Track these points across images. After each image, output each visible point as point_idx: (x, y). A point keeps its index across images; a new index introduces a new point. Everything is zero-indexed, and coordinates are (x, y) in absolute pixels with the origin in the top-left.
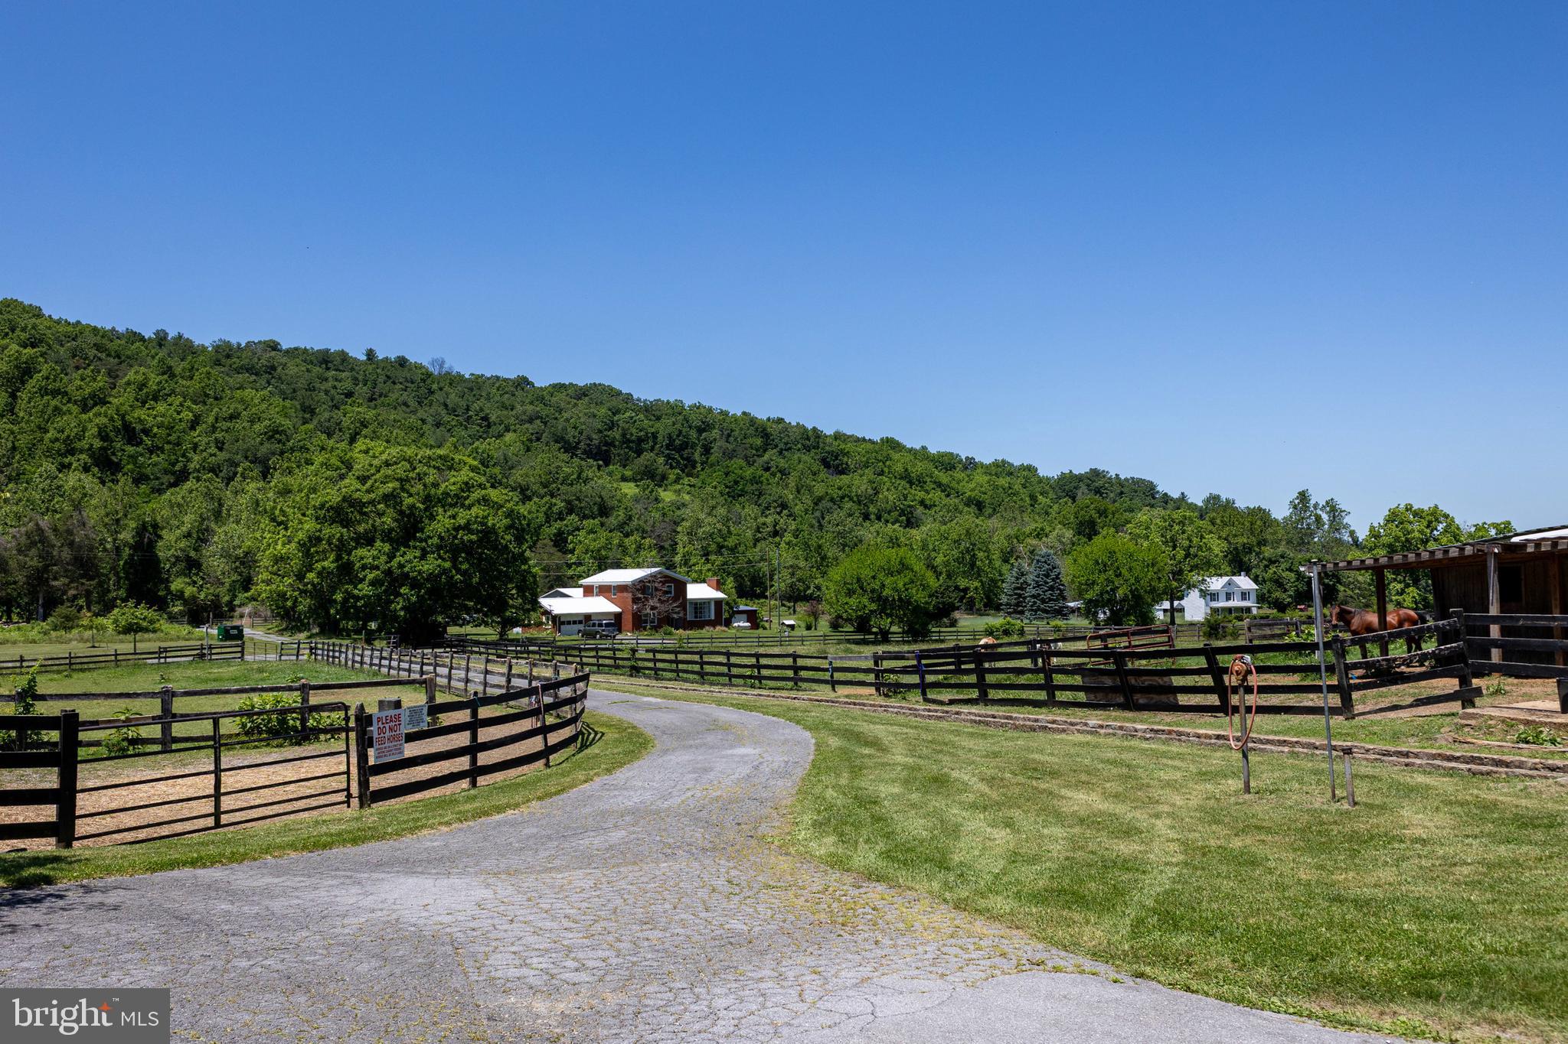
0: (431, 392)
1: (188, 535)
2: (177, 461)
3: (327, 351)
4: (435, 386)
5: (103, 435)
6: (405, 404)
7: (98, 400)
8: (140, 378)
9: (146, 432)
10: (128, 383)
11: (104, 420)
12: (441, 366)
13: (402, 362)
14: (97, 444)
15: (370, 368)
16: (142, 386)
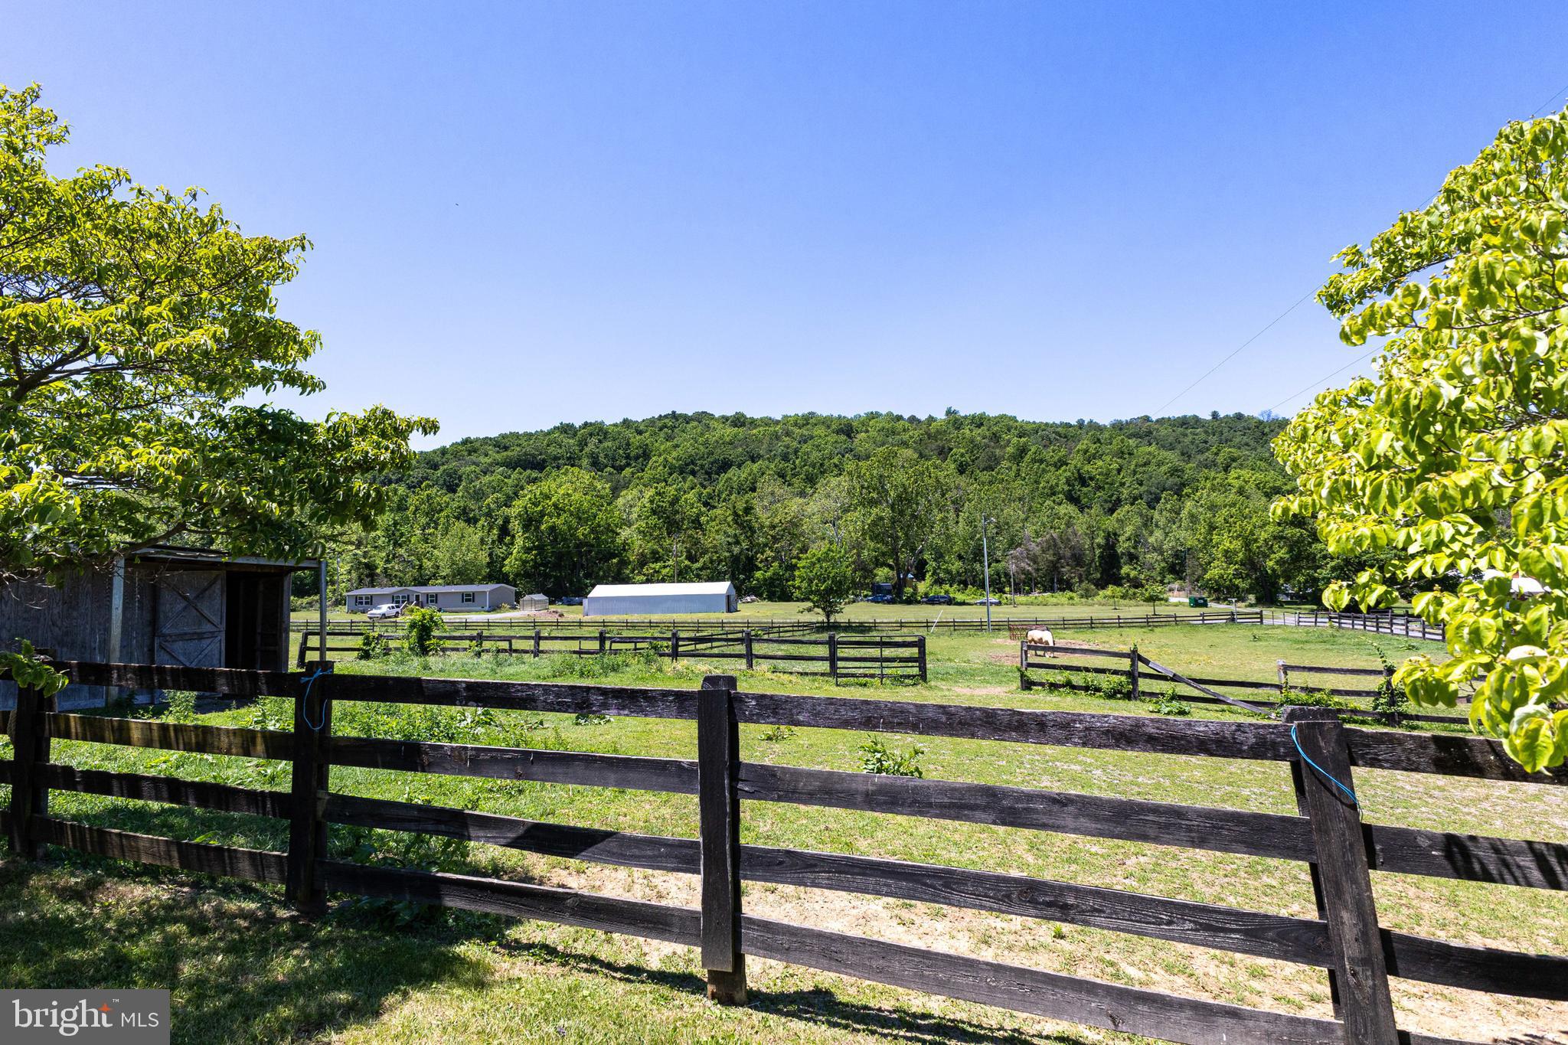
0: (1264, 434)
1: (1129, 539)
2: (1113, 495)
3: (1185, 416)
4: (1267, 430)
5: (1068, 482)
6: (1247, 444)
7: (1061, 463)
8: (1084, 447)
9: (1091, 479)
10: (1078, 451)
11: (1069, 474)
12: (1269, 416)
13: (1239, 417)
14: (1066, 488)
15: (1216, 424)
16: (1086, 451)
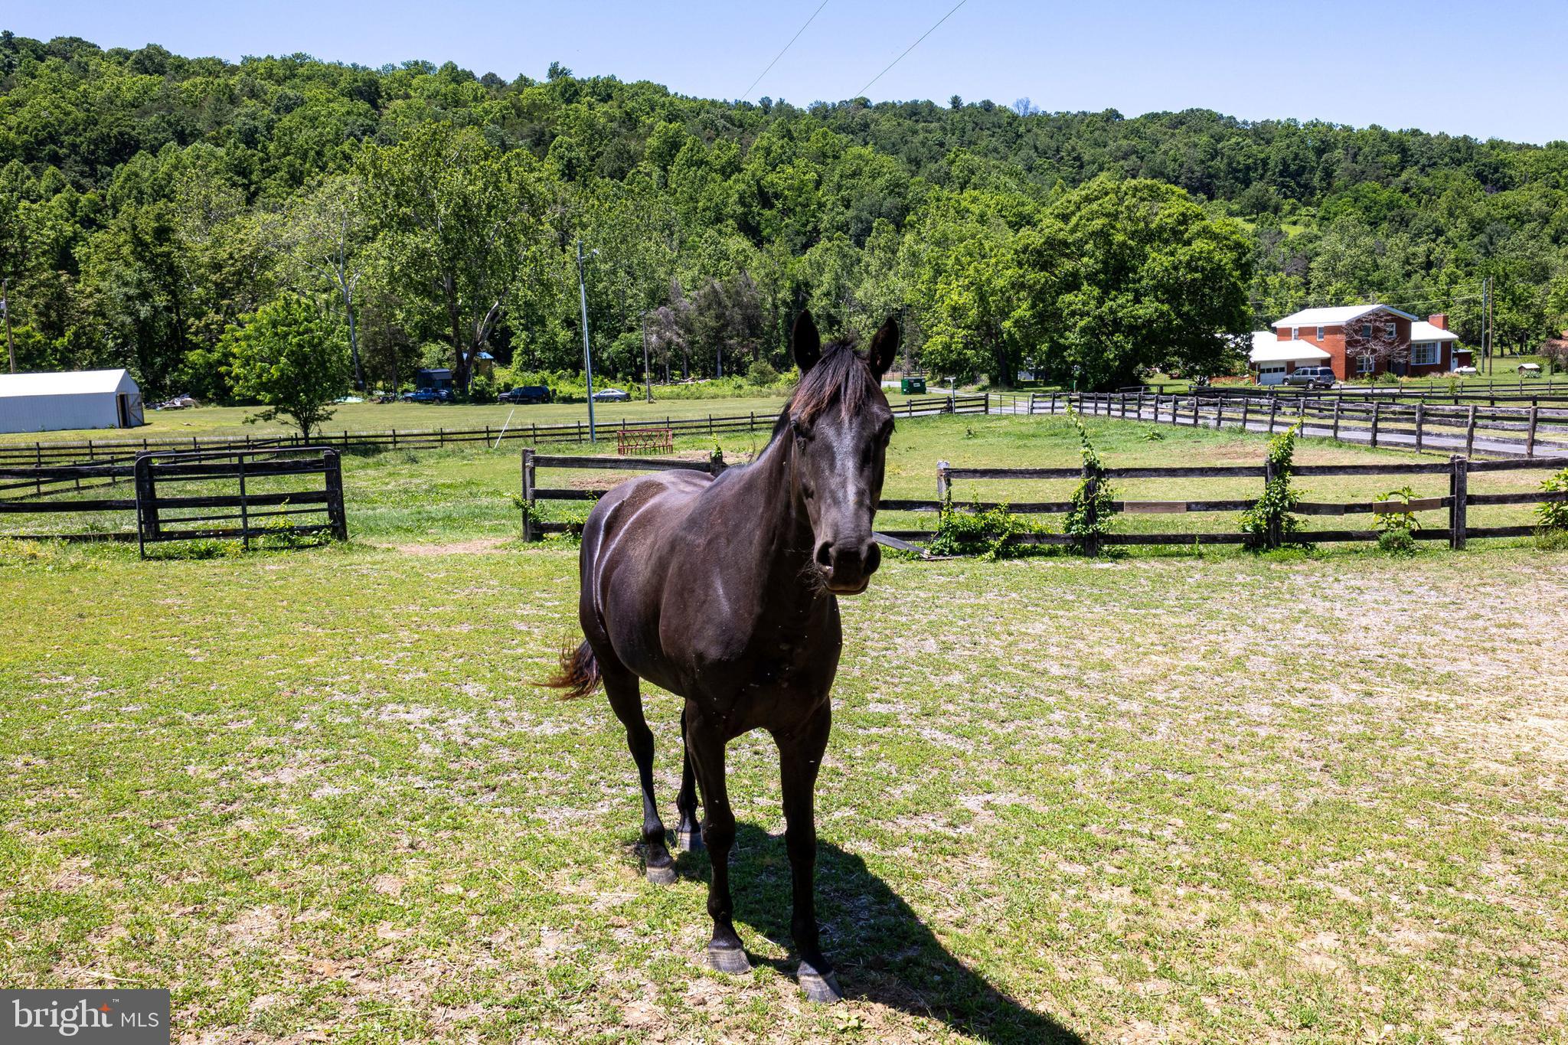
0: (1019, 136)
1: (827, 294)
2: (808, 222)
3: (915, 102)
4: (1022, 129)
5: (742, 201)
6: (995, 150)
7: (731, 168)
8: (765, 143)
9: (777, 196)
10: (757, 149)
11: (743, 186)
12: (1026, 108)
13: (988, 106)
14: (740, 210)
15: (958, 116)
16: (768, 151)
